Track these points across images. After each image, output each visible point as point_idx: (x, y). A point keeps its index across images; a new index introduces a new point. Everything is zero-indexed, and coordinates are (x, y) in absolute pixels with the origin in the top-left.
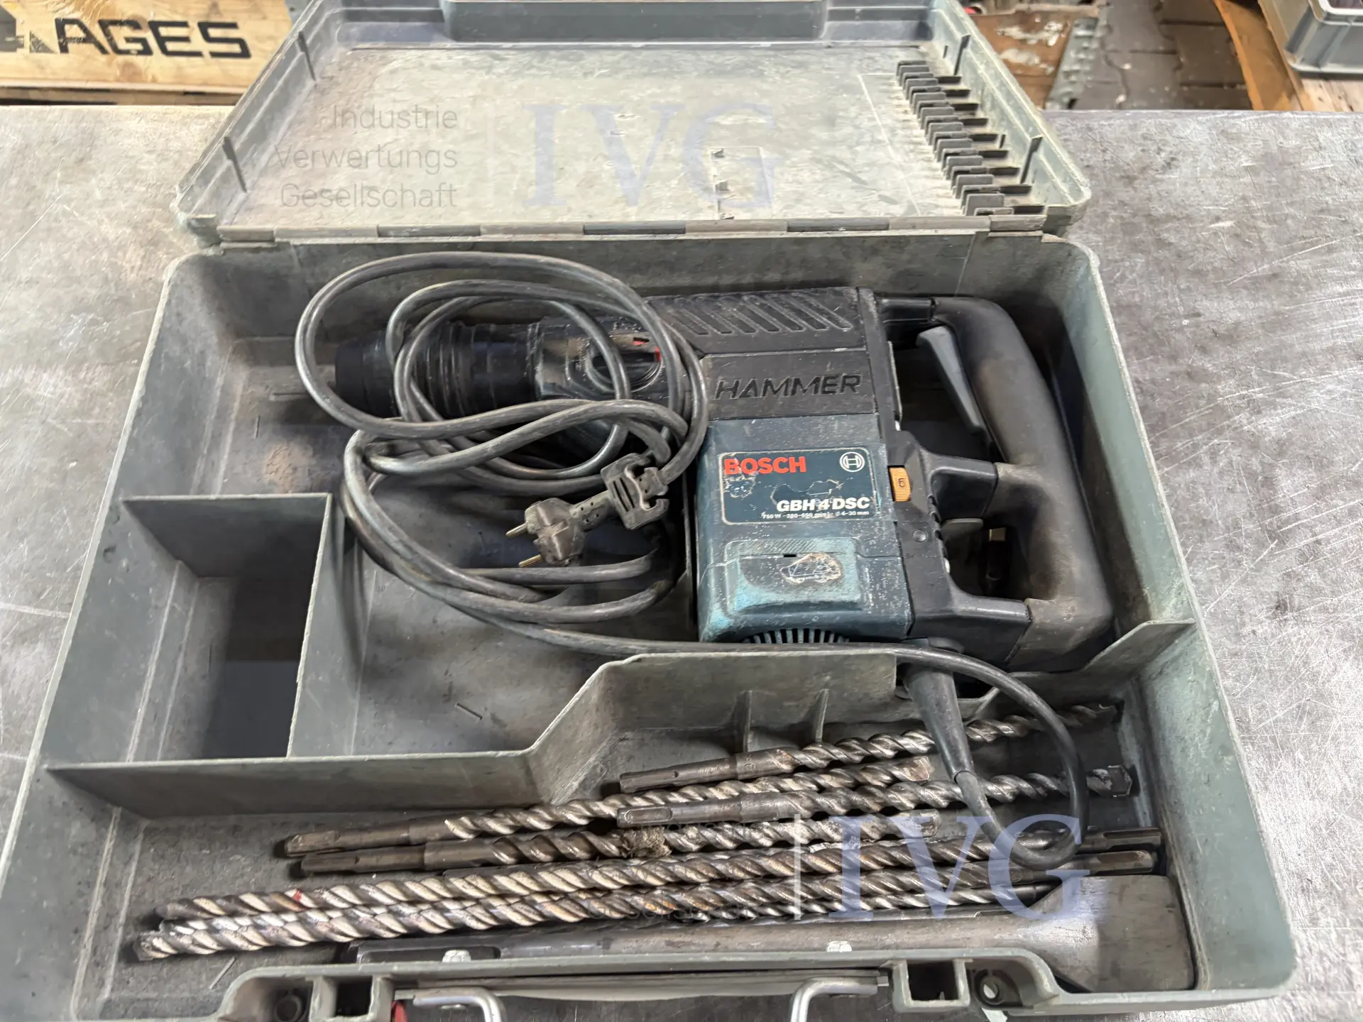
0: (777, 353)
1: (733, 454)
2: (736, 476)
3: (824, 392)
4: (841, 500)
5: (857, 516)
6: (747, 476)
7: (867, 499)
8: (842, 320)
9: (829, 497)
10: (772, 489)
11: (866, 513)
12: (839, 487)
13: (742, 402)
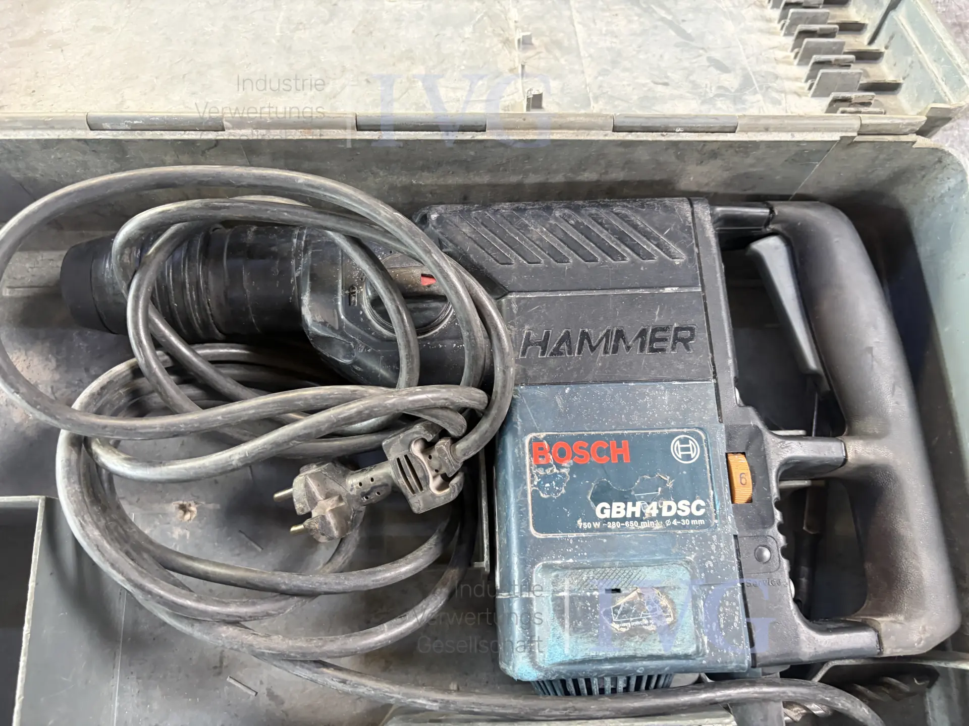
0: (595, 293)
1: (542, 435)
2: (545, 467)
3: (653, 350)
4: (672, 504)
5: (691, 527)
6: (559, 467)
7: (703, 503)
8: (673, 247)
9: (656, 499)
10: (589, 486)
11: (702, 522)
12: (670, 485)
13: (553, 362)
